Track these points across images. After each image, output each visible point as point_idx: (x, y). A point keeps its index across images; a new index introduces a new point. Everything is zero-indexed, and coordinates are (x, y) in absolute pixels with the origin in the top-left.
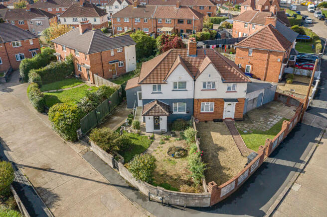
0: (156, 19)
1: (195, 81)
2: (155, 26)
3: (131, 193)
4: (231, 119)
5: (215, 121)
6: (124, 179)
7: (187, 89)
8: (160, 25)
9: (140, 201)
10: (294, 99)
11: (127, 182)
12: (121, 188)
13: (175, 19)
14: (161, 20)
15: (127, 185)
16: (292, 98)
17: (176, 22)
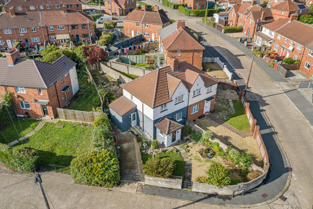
0: (47, 28)
1: (189, 92)
2: (47, 35)
3: (216, 199)
4: (208, 112)
5: (199, 118)
6: (198, 193)
7: (183, 100)
8: (52, 33)
9: (227, 201)
10: (228, 84)
11: (205, 194)
12: (205, 200)
13: (68, 26)
14: (52, 27)
15: (206, 196)
16: (226, 83)
17: (70, 28)
